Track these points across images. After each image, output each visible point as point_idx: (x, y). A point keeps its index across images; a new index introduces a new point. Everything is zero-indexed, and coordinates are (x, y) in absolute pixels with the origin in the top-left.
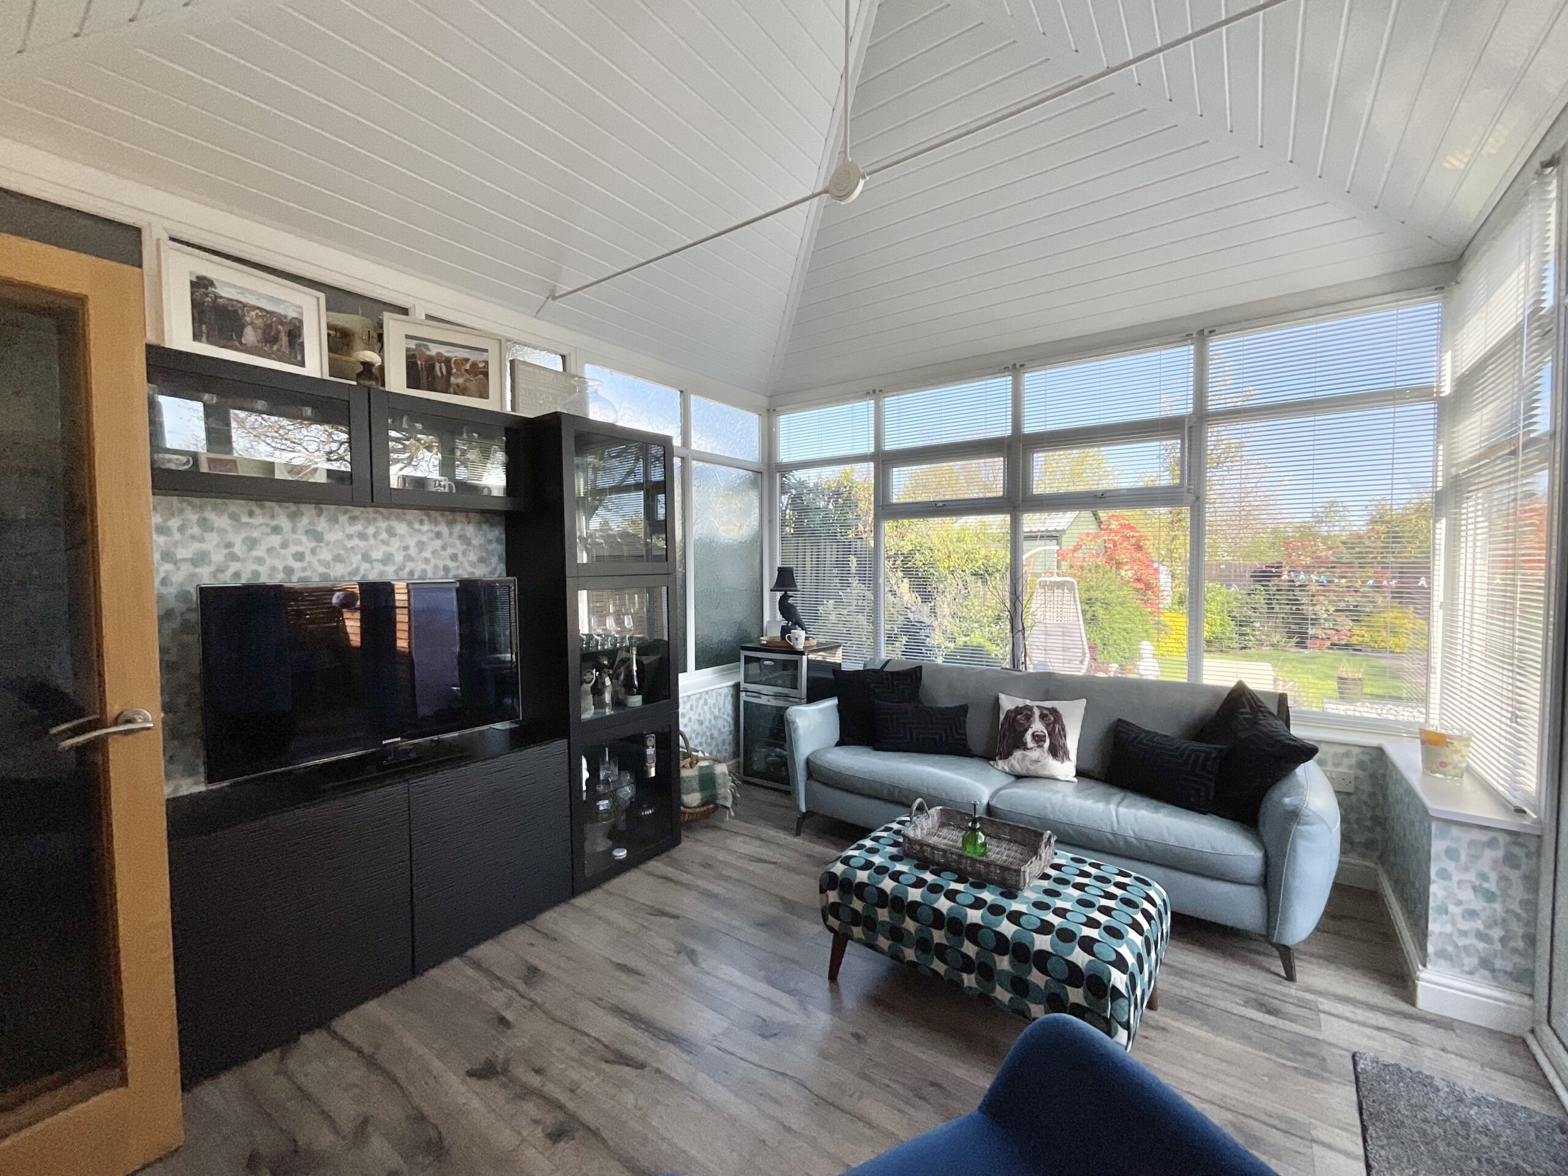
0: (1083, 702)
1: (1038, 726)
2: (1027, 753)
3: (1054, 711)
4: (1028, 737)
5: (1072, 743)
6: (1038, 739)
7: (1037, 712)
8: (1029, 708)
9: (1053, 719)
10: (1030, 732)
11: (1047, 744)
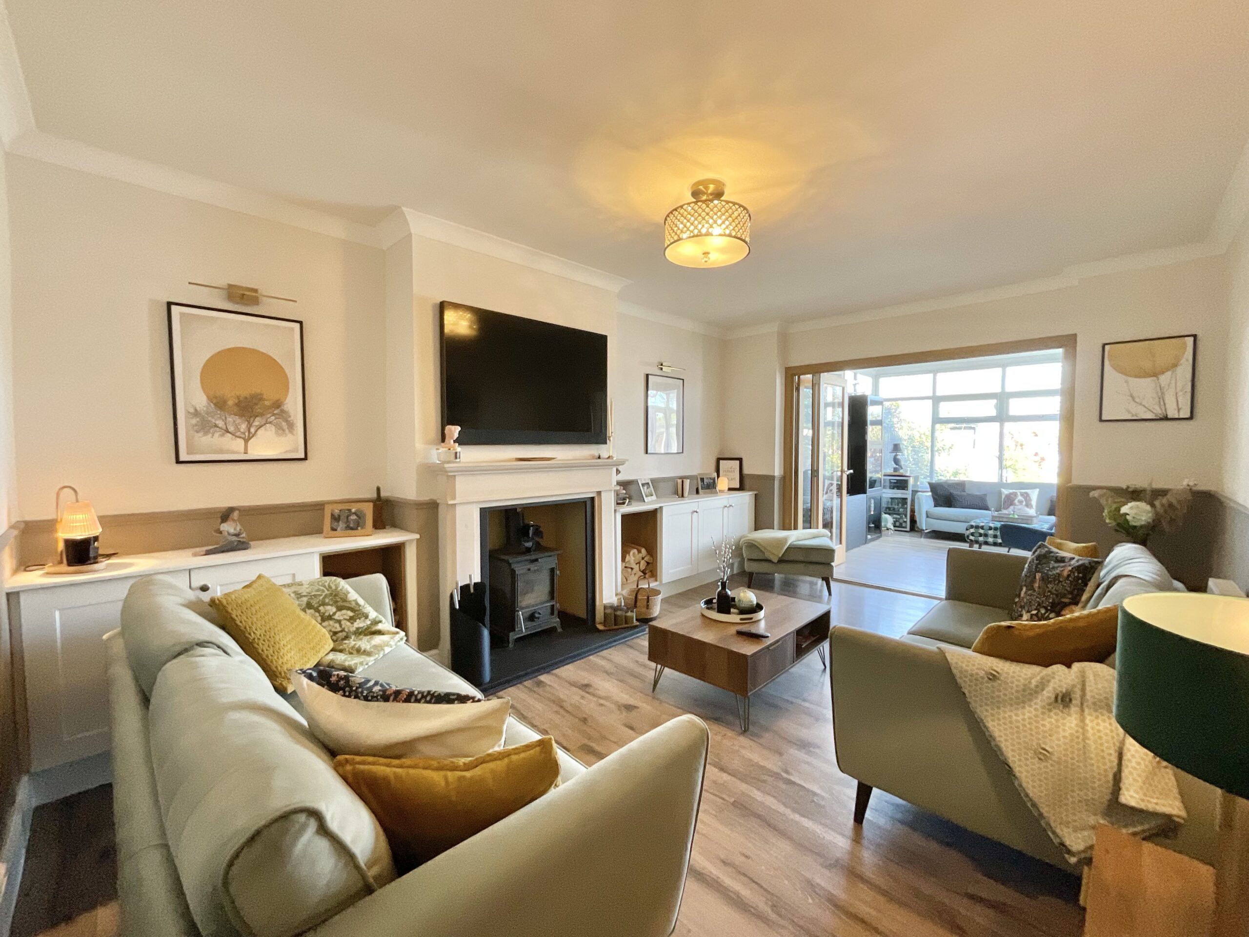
0: (1038, 490)
1: (1020, 498)
2: (1016, 507)
3: (1026, 493)
4: (1016, 501)
5: (1034, 503)
6: (1020, 502)
7: (1019, 494)
8: (1016, 493)
9: (1026, 496)
10: (1017, 500)
11: (1024, 503)
